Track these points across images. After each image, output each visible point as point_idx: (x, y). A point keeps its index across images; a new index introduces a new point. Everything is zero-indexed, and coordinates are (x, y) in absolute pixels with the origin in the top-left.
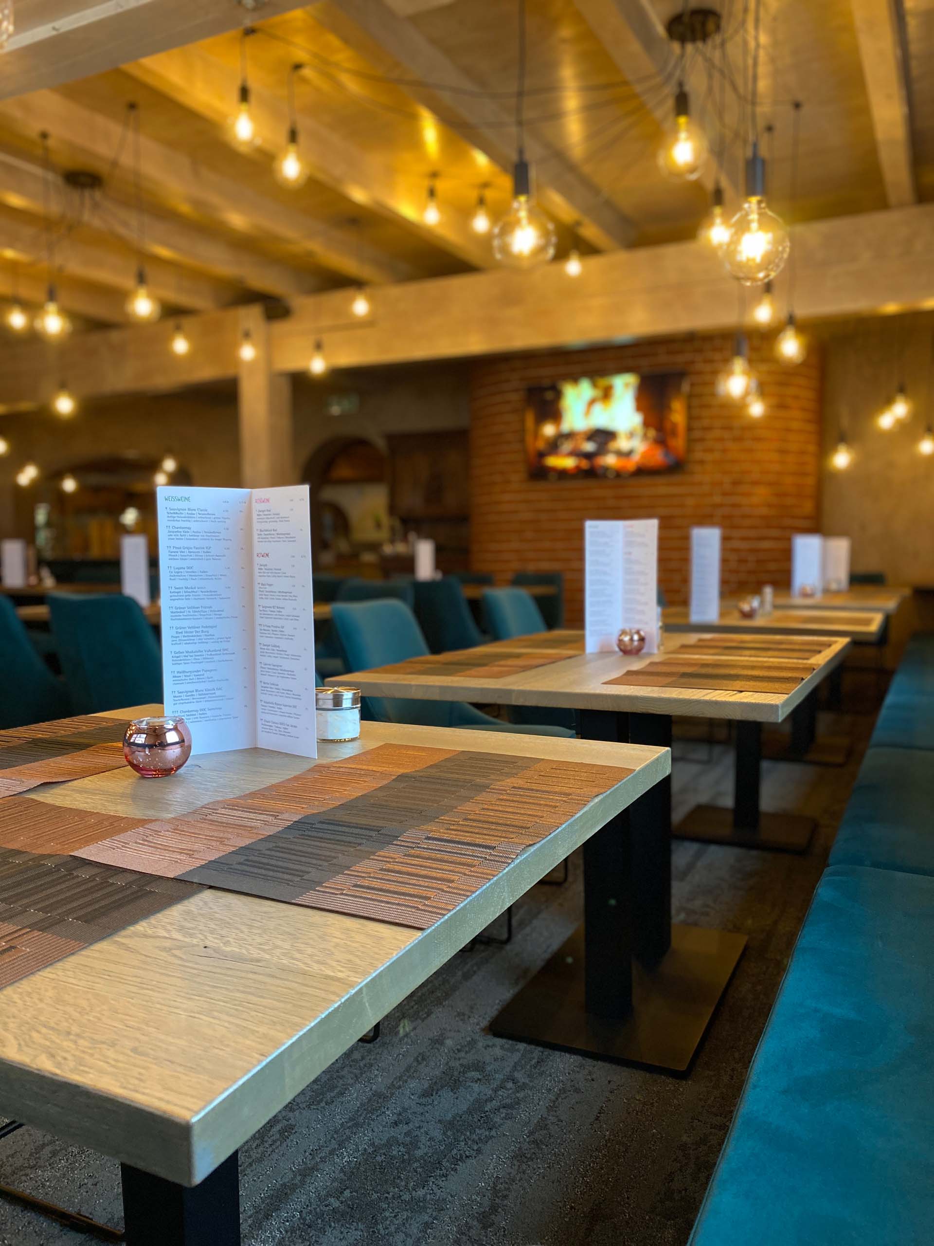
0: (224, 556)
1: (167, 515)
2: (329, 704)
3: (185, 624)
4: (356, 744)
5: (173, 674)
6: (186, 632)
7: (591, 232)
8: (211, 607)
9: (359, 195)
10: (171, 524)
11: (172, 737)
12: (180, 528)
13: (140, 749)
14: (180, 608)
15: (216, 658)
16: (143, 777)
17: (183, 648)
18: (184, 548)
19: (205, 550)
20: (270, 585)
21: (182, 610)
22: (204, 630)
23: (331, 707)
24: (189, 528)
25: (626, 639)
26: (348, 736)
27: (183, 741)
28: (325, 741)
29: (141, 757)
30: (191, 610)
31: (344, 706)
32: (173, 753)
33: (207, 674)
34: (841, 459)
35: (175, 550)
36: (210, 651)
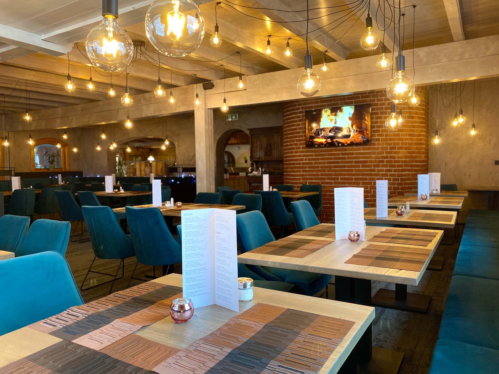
0: (204, 233)
1: (184, 221)
2: (242, 287)
3: (190, 260)
4: (252, 302)
5: (186, 279)
6: (191, 263)
7: (331, 54)
8: (199, 253)
9: (240, 45)
10: (186, 224)
11: (187, 307)
12: (189, 225)
13: (176, 312)
14: (189, 254)
15: (201, 272)
16: (177, 323)
17: (190, 269)
18: (190, 232)
19: (198, 232)
20: (221, 244)
21: (189, 255)
22: (197, 261)
23: (242, 288)
24: (192, 225)
25: (352, 235)
26: (249, 299)
27: (191, 308)
28: (241, 301)
29: (176, 315)
30: (192, 255)
31: (247, 288)
32: (188, 314)
33: (198, 278)
34: (437, 141)
35: (187, 233)
36: (199, 269)
